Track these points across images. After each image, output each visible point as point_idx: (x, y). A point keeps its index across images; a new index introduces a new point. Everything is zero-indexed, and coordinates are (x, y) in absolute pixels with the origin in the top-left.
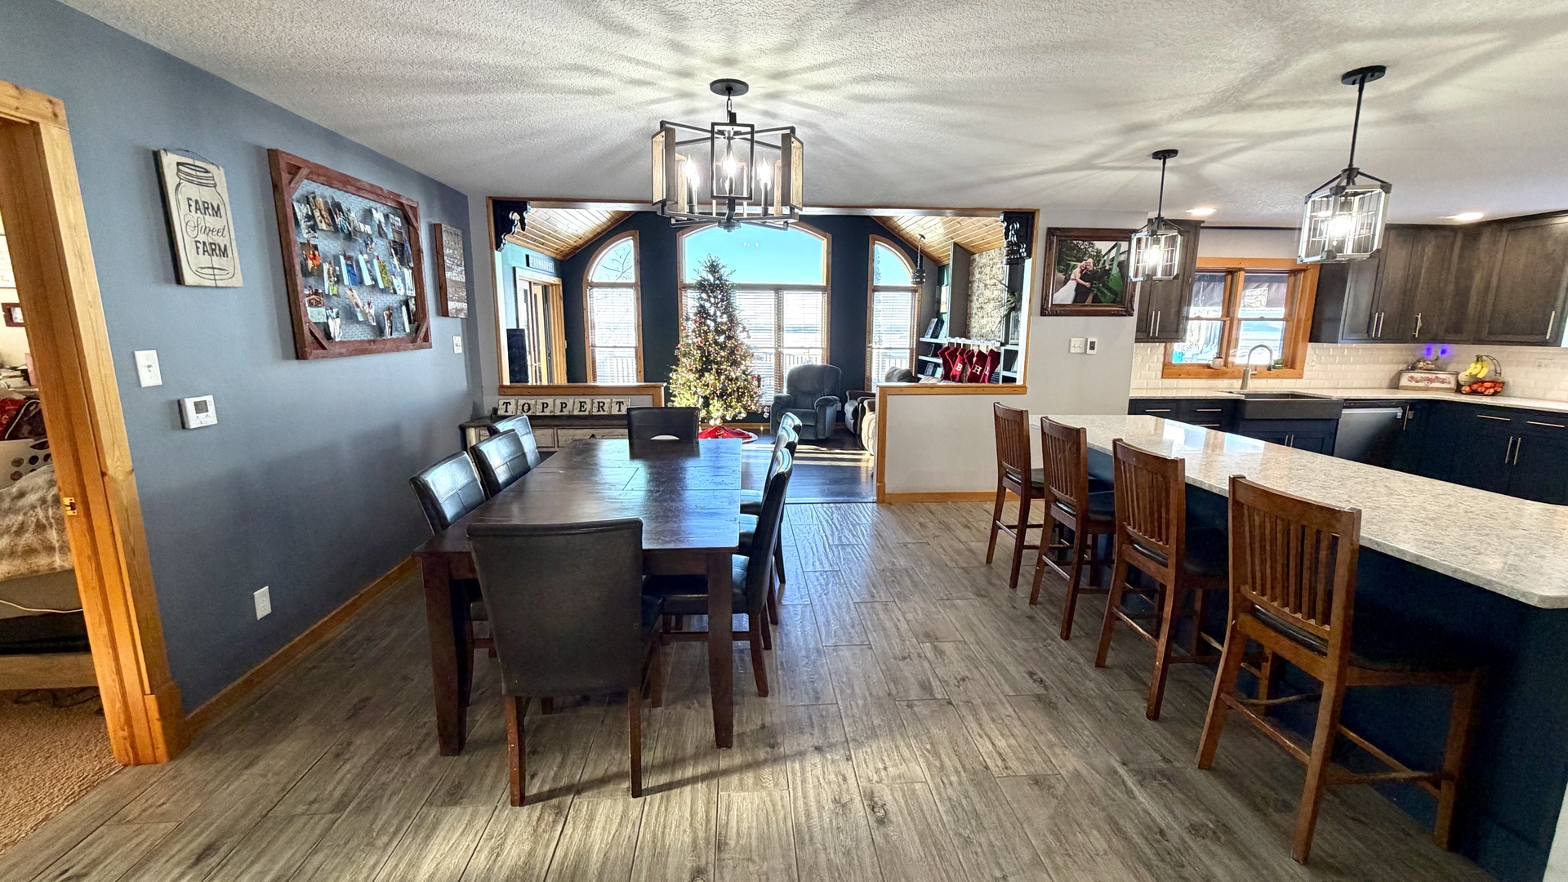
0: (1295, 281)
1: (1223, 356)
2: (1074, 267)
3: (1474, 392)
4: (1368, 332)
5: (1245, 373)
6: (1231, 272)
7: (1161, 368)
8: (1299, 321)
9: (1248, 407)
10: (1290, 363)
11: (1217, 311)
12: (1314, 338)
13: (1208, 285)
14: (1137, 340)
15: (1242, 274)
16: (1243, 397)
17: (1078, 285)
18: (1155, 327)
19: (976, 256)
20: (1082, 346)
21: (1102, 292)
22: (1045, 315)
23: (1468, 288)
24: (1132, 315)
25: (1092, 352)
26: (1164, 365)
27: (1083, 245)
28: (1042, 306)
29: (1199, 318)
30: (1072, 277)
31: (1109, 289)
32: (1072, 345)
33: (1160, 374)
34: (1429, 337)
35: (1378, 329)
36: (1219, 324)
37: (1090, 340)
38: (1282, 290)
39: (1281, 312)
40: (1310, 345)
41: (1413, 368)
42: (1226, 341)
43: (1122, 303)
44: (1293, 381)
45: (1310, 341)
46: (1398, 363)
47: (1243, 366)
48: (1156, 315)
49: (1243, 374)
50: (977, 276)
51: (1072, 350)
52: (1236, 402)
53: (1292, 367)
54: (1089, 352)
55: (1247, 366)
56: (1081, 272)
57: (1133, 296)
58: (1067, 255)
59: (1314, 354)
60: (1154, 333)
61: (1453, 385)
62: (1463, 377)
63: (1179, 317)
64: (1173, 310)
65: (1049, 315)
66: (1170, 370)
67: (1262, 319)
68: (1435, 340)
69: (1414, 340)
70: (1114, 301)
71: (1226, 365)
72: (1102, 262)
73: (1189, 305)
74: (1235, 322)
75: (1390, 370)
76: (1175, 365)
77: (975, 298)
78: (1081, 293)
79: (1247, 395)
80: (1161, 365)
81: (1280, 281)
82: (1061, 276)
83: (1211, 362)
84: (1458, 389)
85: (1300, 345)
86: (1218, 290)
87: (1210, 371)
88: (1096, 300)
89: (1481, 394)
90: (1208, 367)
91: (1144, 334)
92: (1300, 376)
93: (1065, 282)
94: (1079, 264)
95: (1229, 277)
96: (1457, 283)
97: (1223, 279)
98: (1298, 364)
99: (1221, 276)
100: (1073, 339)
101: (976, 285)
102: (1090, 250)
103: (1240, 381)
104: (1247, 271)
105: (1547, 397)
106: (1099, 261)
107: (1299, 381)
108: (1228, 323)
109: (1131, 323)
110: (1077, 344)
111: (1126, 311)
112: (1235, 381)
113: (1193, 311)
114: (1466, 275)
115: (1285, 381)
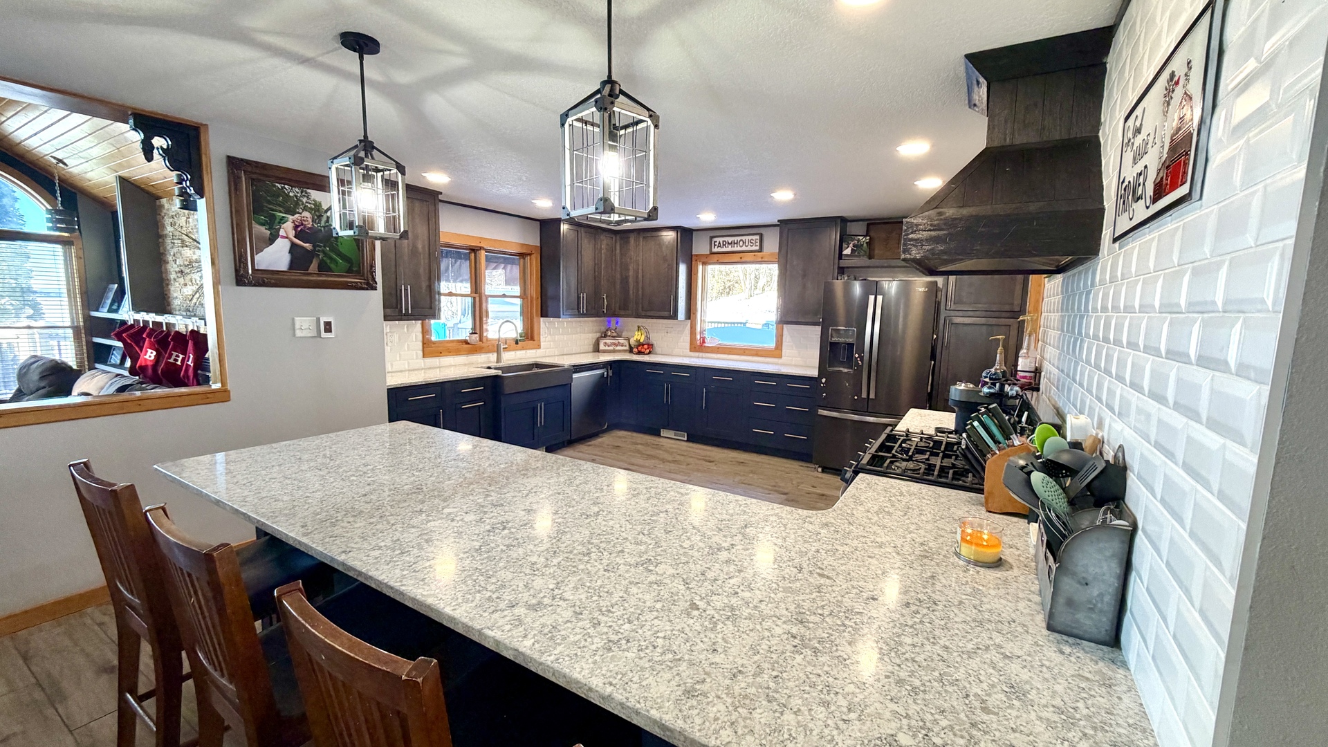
0: (524, 263)
1: (478, 331)
2: (283, 221)
3: (639, 353)
4: (578, 308)
5: (498, 346)
6: (474, 250)
7: (421, 347)
8: (532, 298)
9: (506, 382)
10: (529, 336)
11: (466, 288)
12: (544, 314)
13: (456, 262)
14: (386, 318)
15: (483, 252)
16: (499, 373)
17: (293, 245)
18: (407, 303)
19: (164, 201)
20: (313, 327)
21: (331, 258)
22: (244, 284)
23: (627, 278)
24: (375, 289)
25: (328, 335)
26: (424, 344)
27: (294, 192)
28: (237, 271)
29: (450, 294)
30: (282, 233)
31: (340, 255)
32: (297, 326)
33: (421, 353)
34: (612, 314)
35: (583, 309)
36: (469, 300)
37: (323, 319)
38: (515, 271)
39: (516, 290)
40: (542, 319)
41: (605, 336)
42: (479, 314)
43: (359, 273)
44: (534, 351)
45: (542, 316)
46: (596, 332)
47: (496, 340)
48: (406, 290)
49: (497, 348)
50: (169, 229)
51: (299, 333)
52: (495, 378)
53: (532, 339)
54: (324, 334)
55: (499, 340)
56: (296, 227)
57: (372, 266)
58: (269, 202)
59: (545, 326)
60: (407, 309)
61: (627, 348)
62: (633, 341)
63: (430, 291)
64: (424, 285)
65: (250, 284)
66: (430, 348)
67: (504, 296)
68: (614, 315)
69: (604, 315)
70: (349, 271)
71: (481, 340)
72: (324, 219)
73: (439, 280)
74: (484, 298)
75: (592, 337)
76: (434, 343)
77: (170, 259)
78: (299, 258)
79: (503, 369)
80: (421, 344)
81: (512, 262)
82: (264, 231)
83: (468, 338)
84: (631, 351)
85: (535, 319)
86: (465, 267)
87: (466, 347)
88: (323, 267)
89: (643, 353)
90: (466, 342)
91: (394, 310)
92: (539, 347)
93: (271, 240)
94: (291, 218)
95: (473, 254)
96: (621, 275)
97: (467, 257)
98: (536, 338)
99: (465, 254)
100: (297, 320)
101: (168, 241)
102: (305, 200)
103: (495, 355)
104: (487, 251)
105: (674, 353)
106: (320, 217)
107: (538, 351)
108: (477, 299)
109: (375, 298)
110: (304, 326)
111: (368, 284)
112: (490, 355)
113: (444, 287)
114: (625, 267)
115: (528, 351)
